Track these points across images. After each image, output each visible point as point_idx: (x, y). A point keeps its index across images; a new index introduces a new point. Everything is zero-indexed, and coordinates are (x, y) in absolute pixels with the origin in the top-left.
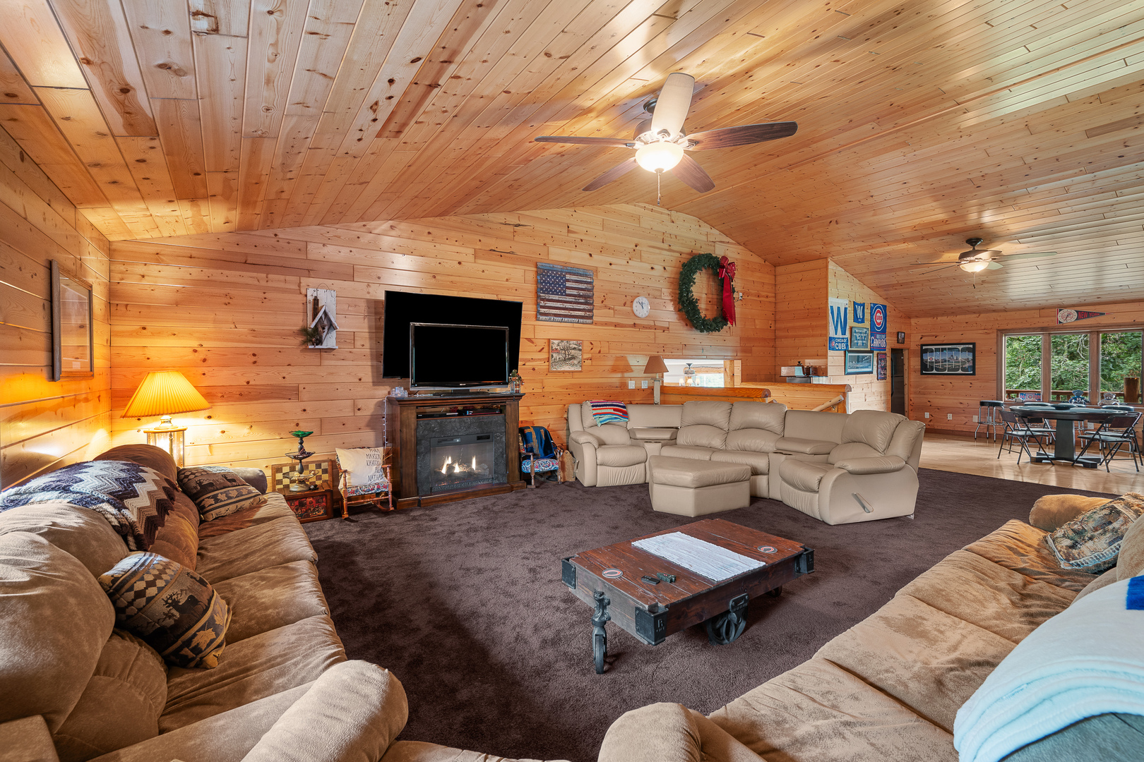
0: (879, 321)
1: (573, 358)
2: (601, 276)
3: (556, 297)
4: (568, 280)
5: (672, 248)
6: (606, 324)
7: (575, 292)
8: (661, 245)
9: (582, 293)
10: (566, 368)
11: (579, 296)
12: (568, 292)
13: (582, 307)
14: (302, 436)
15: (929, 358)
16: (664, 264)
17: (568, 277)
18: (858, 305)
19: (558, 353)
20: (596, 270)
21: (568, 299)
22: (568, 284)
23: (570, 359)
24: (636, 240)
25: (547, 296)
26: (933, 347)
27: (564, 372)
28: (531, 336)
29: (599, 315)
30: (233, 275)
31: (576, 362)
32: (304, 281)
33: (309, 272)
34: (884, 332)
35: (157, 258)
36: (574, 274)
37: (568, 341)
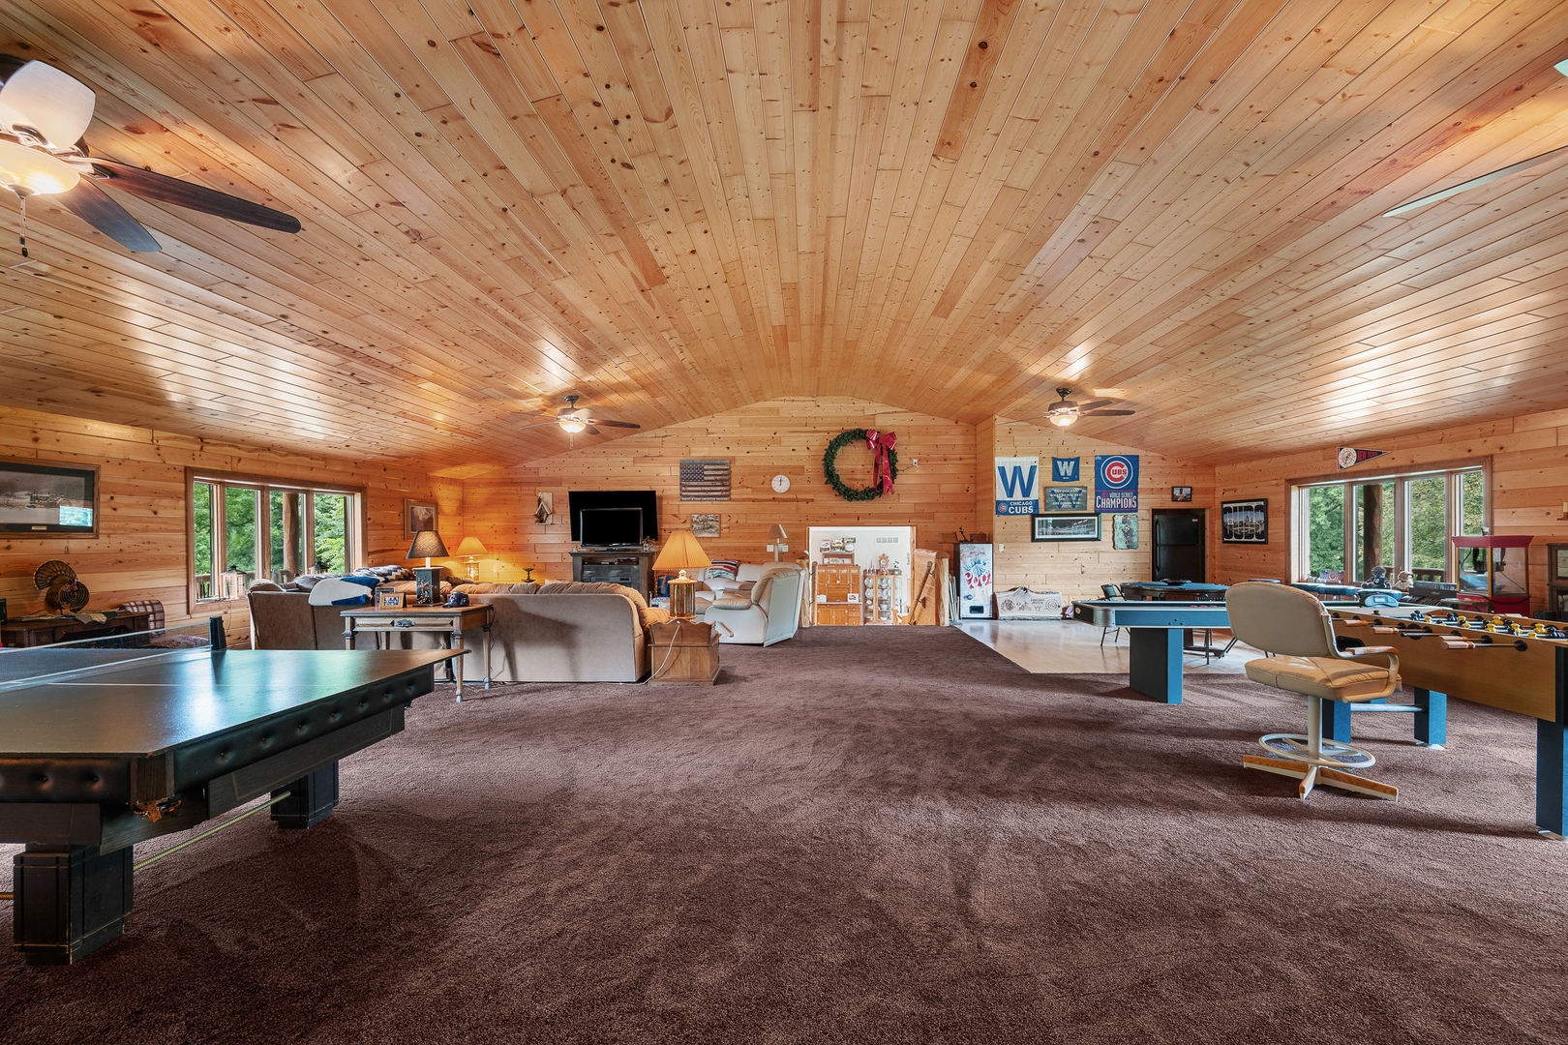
0: (1117, 476)
1: (711, 527)
2: (738, 463)
3: (696, 483)
4: (706, 470)
5: (817, 429)
6: (744, 500)
7: (712, 478)
8: (807, 429)
9: (718, 478)
10: (705, 535)
11: (717, 480)
12: (706, 478)
13: (719, 488)
14: (529, 571)
15: (1231, 520)
16: (807, 445)
17: (706, 467)
18: (1063, 460)
19: (698, 524)
20: (733, 459)
21: (706, 483)
22: (705, 473)
23: (708, 528)
24: (775, 429)
25: (687, 483)
26: (1232, 506)
27: (703, 538)
28: (676, 513)
29: (735, 494)
30: (507, 489)
31: (713, 530)
32: (538, 488)
33: (540, 484)
34: (1133, 488)
35: (478, 485)
36: (712, 464)
37: (706, 515)
